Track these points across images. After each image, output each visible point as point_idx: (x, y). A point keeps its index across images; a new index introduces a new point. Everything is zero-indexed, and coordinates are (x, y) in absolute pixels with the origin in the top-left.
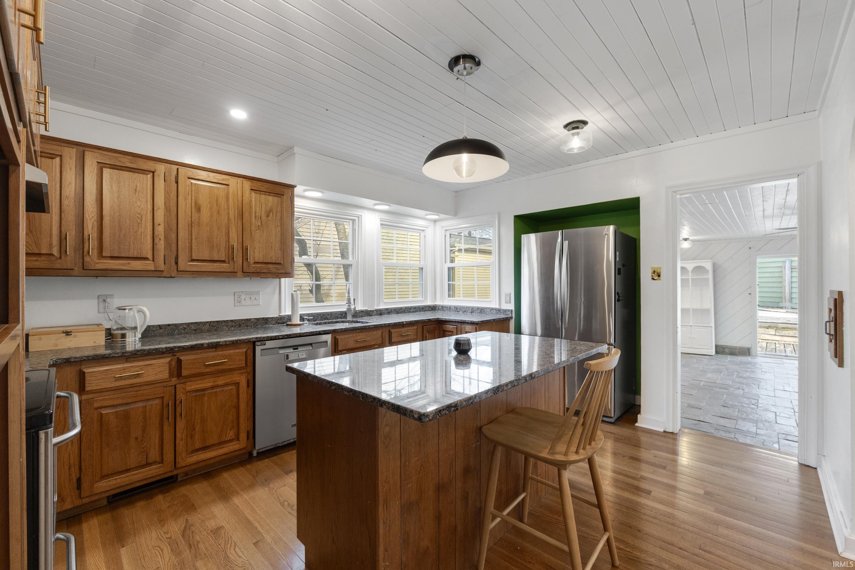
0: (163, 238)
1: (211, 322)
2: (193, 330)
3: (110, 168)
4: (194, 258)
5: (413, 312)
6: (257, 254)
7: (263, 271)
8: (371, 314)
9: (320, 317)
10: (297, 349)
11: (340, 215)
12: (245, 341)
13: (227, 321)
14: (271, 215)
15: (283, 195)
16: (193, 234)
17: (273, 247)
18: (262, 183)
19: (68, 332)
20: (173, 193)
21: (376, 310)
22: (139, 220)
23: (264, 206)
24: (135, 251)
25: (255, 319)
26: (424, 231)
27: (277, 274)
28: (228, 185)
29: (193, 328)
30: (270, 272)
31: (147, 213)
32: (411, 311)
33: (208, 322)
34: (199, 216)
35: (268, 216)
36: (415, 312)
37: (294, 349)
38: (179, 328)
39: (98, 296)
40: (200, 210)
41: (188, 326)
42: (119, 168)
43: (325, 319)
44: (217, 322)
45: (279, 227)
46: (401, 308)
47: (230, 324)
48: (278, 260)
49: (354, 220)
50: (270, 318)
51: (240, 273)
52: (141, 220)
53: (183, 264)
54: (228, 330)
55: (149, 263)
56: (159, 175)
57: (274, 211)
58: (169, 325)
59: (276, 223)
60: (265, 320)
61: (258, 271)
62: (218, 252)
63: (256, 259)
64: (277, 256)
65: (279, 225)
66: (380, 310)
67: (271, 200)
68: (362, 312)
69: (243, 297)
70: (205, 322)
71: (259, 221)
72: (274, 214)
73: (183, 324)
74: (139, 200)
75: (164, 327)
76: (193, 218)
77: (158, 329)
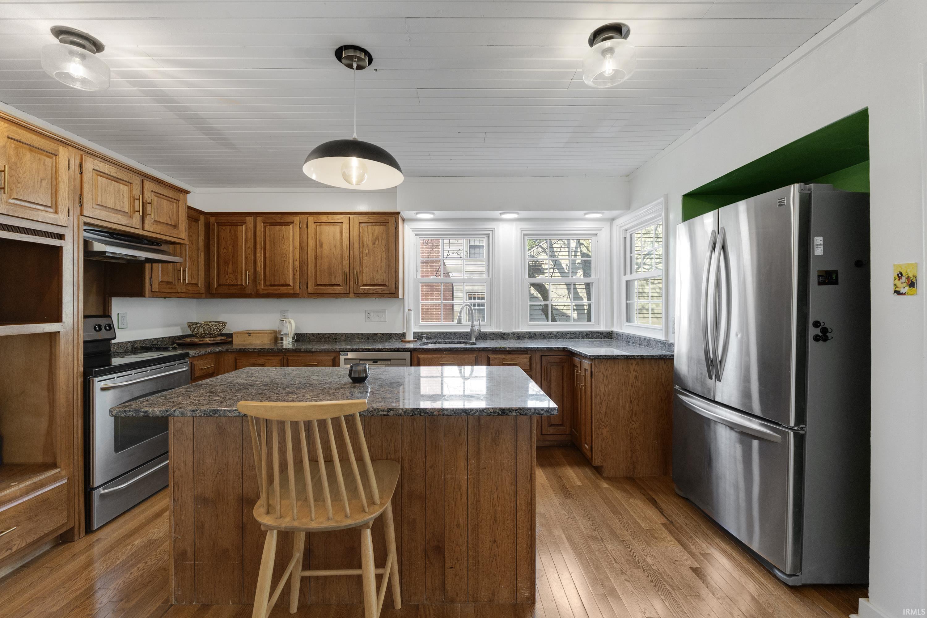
0: (298, 270)
1: (346, 333)
2: (334, 339)
3: (270, 225)
4: (319, 283)
5: (571, 338)
6: (365, 278)
7: (370, 292)
8: (504, 336)
9: (442, 336)
10: (377, 362)
11: (472, 231)
12: (331, 350)
13: (359, 333)
14: (377, 242)
15: (388, 223)
16: (318, 266)
17: (379, 271)
18: (368, 215)
19: (249, 334)
20: (305, 236)
21: (513, 334)
22: (285, 258)
23: (371, 235)
24: (283, 281)
25: (380, 333)
26: (596, 235)
27: (383, 295)
28: (342, 223)
29: (334, 337)
30: (376, 293)
31: (289, 253)
32: (567, 337)
33: (344, 334)
34: (322, 251)
35: (374, 244)
36: (574, 338)
37: (374, 362)
38: (325, 337)
39: (281, 311)
40: (322, 246)
41: (331, 335)
42: (275, 224)
43: (448, 338)
44: (351, 334)
45: (384, 253)
46: (551, 333)
47: (361, 336)
48: (383, 282)
49: (488, 235)
50: (394, 334)
51: (351, 295)
52: (286, 258)
53: (311, 289)
54: (359, 341)
55: (290, 289)
56: (296, 225)
57: (380, 238)
58: (318, 334)
59: (381, 249)
60: (389, 335)
61: (366, 292)
62: (335, 277)
63: (364, 282)
64: (383, 278)
65: (384, 250)
66: (519, 333)
67: (378, 229)
68: (494, 334)
69: (372, 314)
70: (342, 334)
71: (367, 249)
72: (380, 241)
73: (328, 334)
74: (285, 244)
75: (315, 335)
76: (318, 253)
77: (312, 336)
